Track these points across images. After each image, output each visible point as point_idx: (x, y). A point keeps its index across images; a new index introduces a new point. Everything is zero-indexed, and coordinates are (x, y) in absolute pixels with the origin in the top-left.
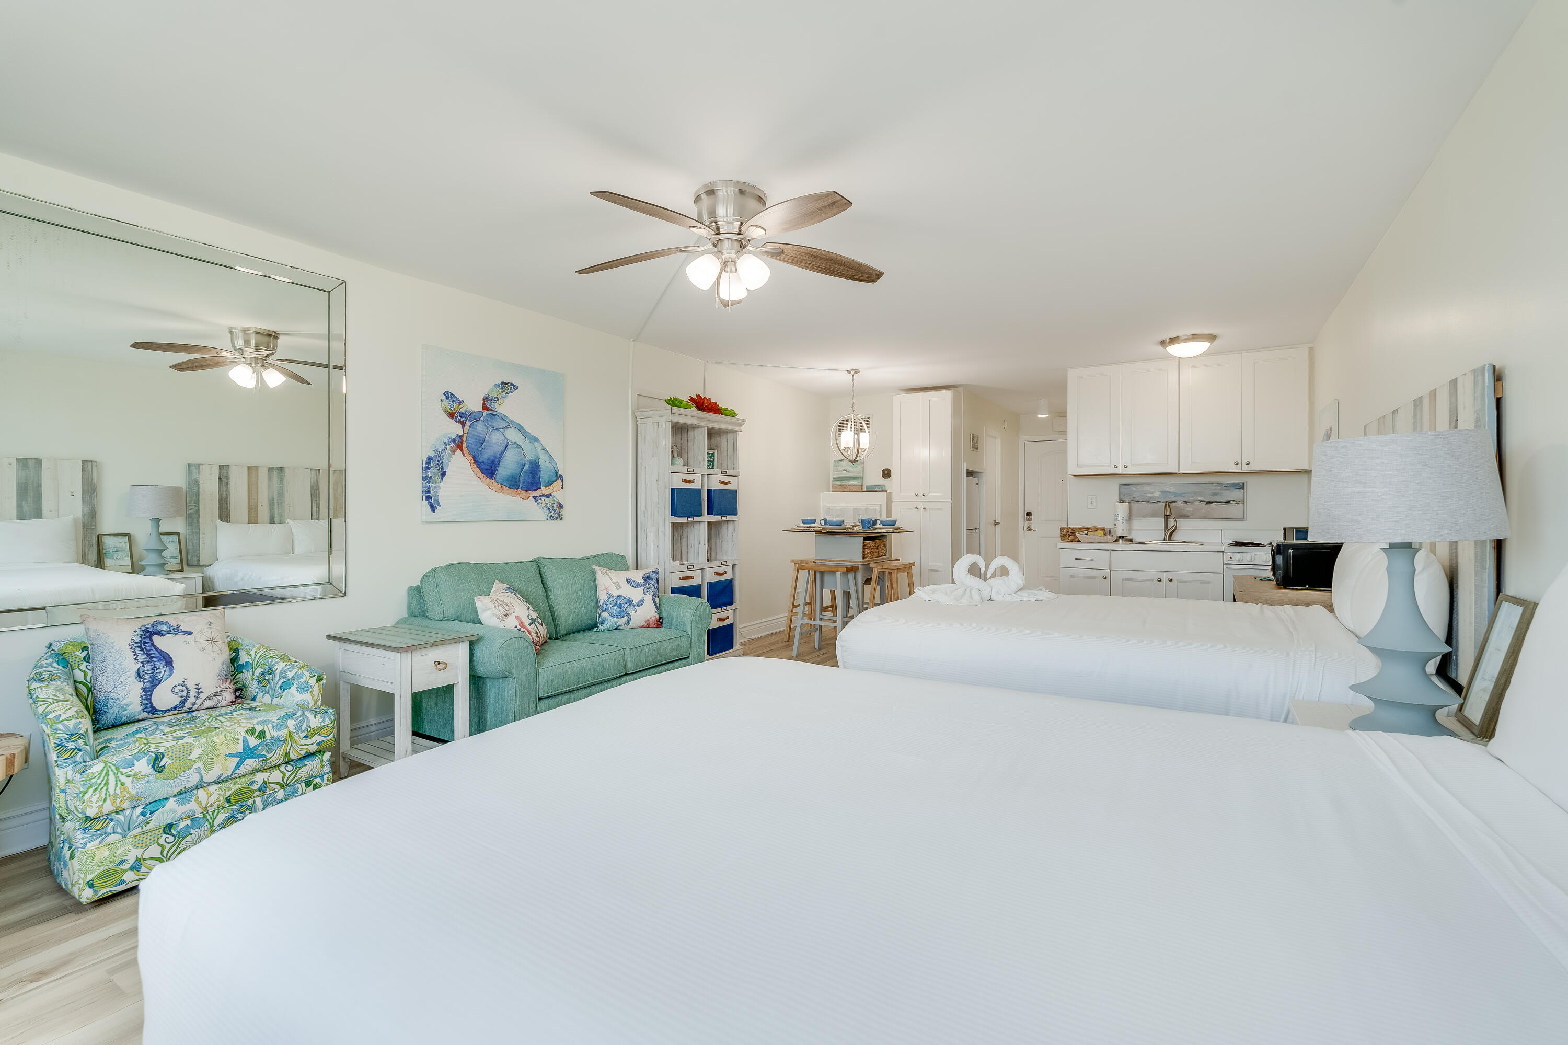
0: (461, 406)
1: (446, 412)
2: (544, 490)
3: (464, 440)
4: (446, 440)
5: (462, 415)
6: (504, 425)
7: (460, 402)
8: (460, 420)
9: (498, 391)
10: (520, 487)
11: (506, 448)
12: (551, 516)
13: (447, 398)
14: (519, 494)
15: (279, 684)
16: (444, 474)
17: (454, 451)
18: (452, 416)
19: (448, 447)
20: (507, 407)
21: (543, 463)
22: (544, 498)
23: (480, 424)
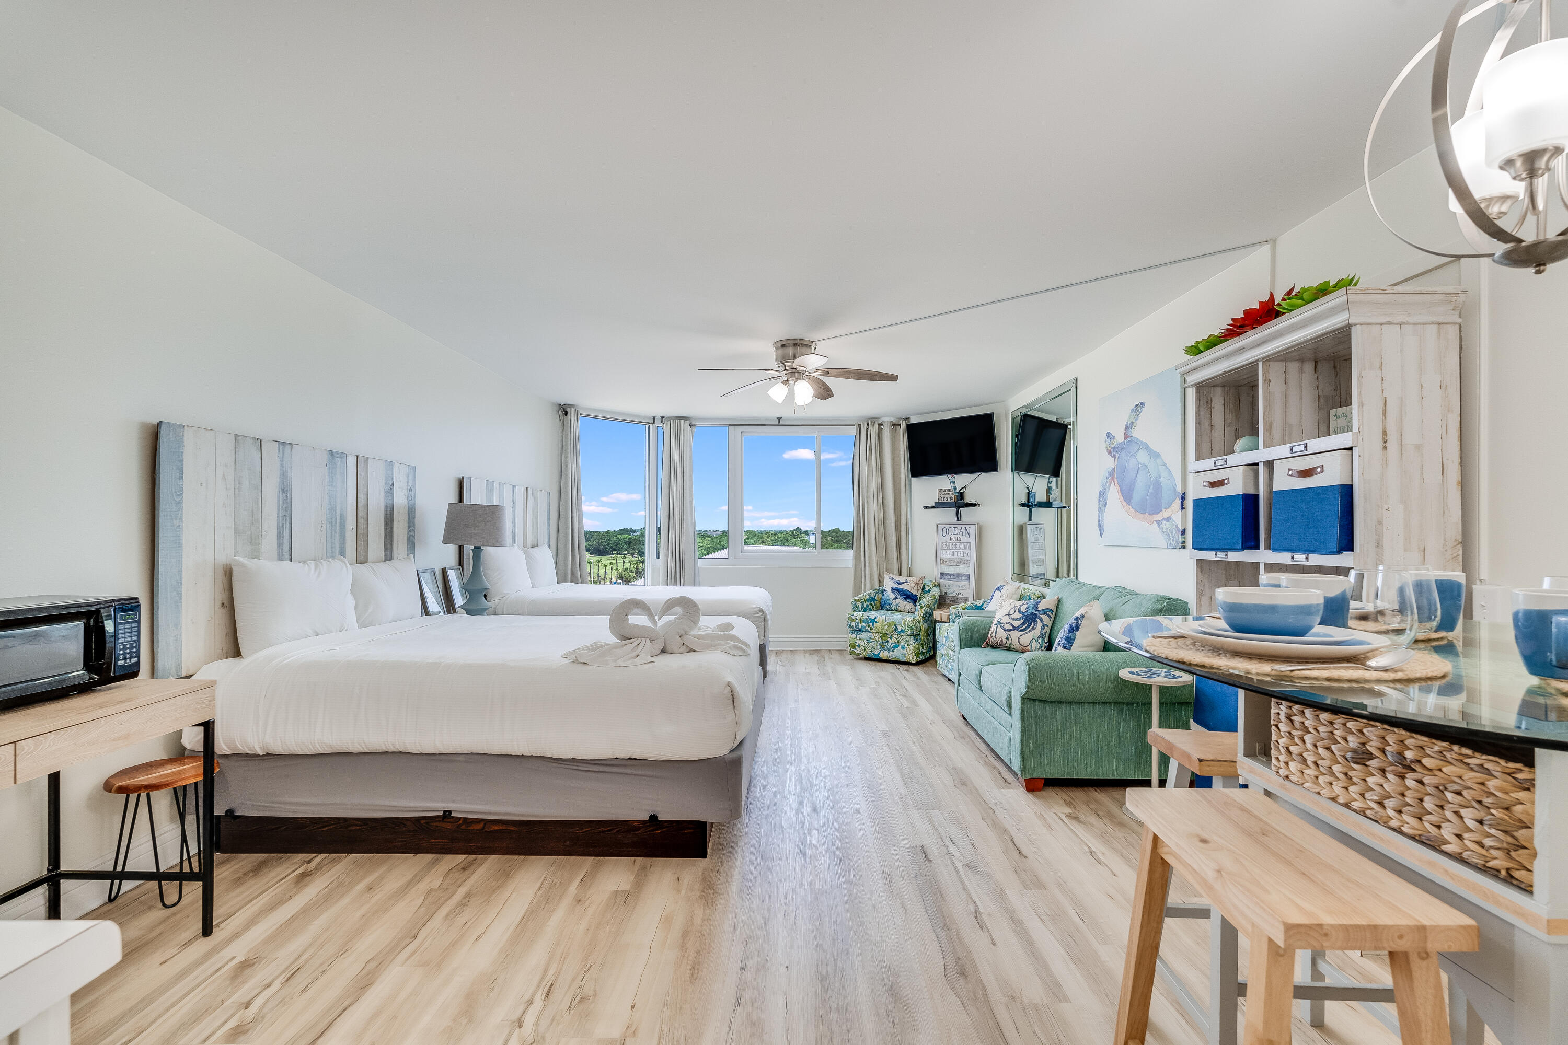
0: (1114, 441)
2: (1165, 513)
3: (1115, 472)
4: (1107, 475)
5: (1114, 449)
6: (1137, 448)
7: (1114, 438)
8: (1113, 454)
9: (1133, 415)
10: (1147, 511)
11: (1138, 471)
13: (1108, 438)
14: (1147, 518)
17: (1111, 483)
18: (1109, 452)
19: (1108, 480)
21: (1163, 481)
22: (1164, 522)
23: (1123, 454)
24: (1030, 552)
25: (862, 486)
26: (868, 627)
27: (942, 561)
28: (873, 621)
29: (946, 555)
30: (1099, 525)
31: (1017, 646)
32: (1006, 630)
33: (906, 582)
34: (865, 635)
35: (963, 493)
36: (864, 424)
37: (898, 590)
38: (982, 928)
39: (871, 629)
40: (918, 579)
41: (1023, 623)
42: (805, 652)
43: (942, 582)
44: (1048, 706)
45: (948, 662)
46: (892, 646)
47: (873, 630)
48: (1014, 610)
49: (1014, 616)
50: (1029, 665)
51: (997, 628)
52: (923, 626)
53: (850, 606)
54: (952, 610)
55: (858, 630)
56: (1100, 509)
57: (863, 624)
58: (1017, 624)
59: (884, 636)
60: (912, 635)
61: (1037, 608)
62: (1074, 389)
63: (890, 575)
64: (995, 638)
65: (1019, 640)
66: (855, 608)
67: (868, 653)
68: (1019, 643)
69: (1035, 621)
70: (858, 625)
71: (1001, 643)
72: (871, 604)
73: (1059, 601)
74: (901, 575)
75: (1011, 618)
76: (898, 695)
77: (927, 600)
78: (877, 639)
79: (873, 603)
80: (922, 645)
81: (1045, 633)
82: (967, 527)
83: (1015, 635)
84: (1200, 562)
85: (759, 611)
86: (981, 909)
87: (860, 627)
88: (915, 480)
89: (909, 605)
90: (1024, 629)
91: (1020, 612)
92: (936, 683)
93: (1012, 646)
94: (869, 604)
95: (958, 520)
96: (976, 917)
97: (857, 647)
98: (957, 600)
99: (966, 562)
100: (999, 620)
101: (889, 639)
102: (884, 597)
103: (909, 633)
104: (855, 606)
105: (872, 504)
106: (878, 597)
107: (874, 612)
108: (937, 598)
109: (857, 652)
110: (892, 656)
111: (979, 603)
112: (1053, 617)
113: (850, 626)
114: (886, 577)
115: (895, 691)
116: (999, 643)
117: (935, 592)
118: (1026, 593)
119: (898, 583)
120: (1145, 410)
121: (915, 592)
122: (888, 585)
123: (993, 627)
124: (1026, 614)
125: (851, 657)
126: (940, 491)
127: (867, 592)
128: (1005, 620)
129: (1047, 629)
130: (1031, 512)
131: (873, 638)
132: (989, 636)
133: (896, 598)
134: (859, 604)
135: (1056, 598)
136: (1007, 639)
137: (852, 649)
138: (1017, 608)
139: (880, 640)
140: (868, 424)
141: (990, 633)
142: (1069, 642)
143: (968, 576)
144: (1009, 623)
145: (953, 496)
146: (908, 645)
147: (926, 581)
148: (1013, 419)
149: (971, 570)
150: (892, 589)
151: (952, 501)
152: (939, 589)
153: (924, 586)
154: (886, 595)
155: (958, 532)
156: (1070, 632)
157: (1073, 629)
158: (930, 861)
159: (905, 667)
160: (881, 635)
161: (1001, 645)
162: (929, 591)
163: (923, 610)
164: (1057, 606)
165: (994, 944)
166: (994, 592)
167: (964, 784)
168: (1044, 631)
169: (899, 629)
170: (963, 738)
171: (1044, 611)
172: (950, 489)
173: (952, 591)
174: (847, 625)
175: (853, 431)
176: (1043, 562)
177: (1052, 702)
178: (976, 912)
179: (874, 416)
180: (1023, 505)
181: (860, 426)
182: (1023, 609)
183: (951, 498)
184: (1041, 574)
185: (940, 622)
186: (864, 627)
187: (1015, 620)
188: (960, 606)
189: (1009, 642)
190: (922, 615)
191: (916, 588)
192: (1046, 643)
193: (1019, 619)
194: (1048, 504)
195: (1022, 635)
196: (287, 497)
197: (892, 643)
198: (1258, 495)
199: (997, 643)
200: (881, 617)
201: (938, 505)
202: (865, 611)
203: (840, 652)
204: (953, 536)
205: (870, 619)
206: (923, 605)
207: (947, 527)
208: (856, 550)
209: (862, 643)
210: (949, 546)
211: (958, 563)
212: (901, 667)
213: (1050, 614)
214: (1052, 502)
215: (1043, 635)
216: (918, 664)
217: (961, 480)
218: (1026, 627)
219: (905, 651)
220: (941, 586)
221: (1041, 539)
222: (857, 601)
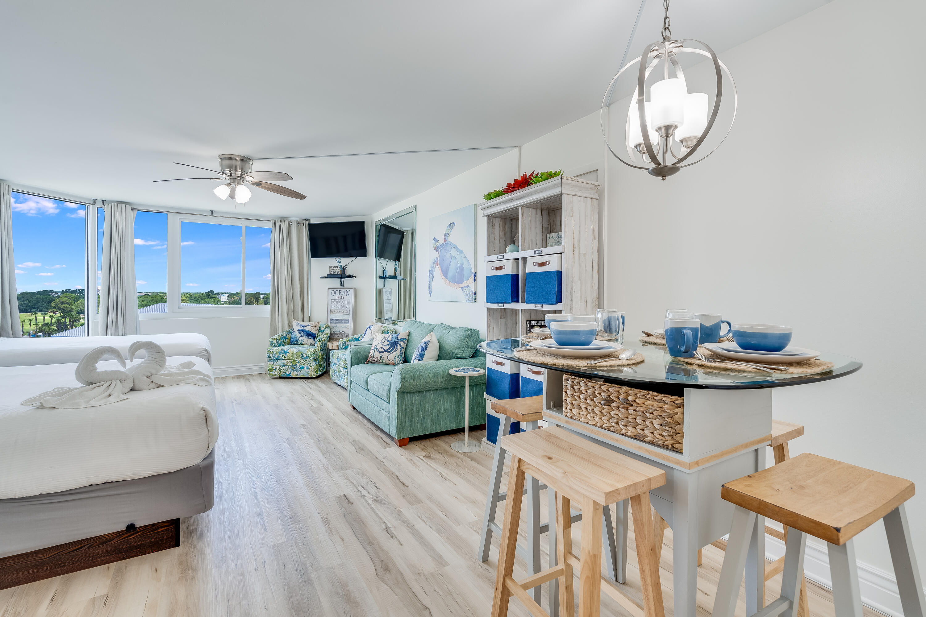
0: (438, 243)
2: (465, 283)
3: (439, 260)
4: (434, 262)
5: (438, 247)
6: (451, 247)
9: (449, 229)
10: (456, 282)
11: (451, 260)
12: (469, 300)
13: (434, 240)
14: (456, 286)
16: (433, 278)
17: (436, 266)
18: (435, 249)
21: (465, 266)
22: (465, 288)
23: (443, 250)
24: (385, 305)
25: (277, 262)
26: (283, 356)
27: (332, 311)
28: (286, 352)
29: (334, 307)
30: (429, 290)
31: (386, 361)
32: (380, 352)
33: (308, 325)
34: (280, 362)
35: (345, 269)
36: (278, 220)
37: (303, 331)
38: (392, 537)
39: (285, 357)
40: (316, 323)
41: (390, 347)
42: (233, 377)
43: (332, 325)
44: (411, 395)
45: (339, 375)
46: (299, 368)
47: (286, 358)
48: (384, 340)
49: (385, 344)
50: (402, 372)
51: (374, 351)
52: (321, 353)
53: (268, 343)
54: (340, 342)
55: (275, 359)
56: (429, 280)
57: (278, 355)
58: (386, 348)
59: (294, 361)
60: (314, 359)
61: (397, 338)
62: (414, 211)
63: (297, 321)
64: (374, 357)
65: (388, 357)
66: (273, 344)
67: (282, 374)
68: (388, 359)
69: (397, 346)
70: (275, 355)
71: (377, 360)
72: (284, 341)
73: (409, 333)
74: (303, 321)
75: (383, 345)
76: (308, 400)
77: (323, 336)
78: (289, 364)
79: (285, 340)
80: (320, 365)
81: (403, 352)
82: (348, 290)
83: (385, 354)
84: (489, 309)
85: (204, 351)
86: (389, 525)
87: (276, 357)
88: (313, 260)
89: (310, 340)
90: (391, 351)
91: (388, 341)
92: (331, 389)
93: (384, 362)
94: (282, 341)
95: (342, 286)
96: (387, 531)
97: (274, 371)
98: (342, 335)
99: (347, 312)
100: (376, 346)
101: (297, 364)
102: (293, 336)
103: (311, 358)
104: (273, 343)
105: (284, 275)
106: (288, 336)
107: (286, 346)
108: (329, 335)
109: (274, 374)
110: (299, 374)
111: (357, 337)
112: (406, 342)
113: (269, 357)
114: (294, 323)
115: (305, 397)
116: (376, 361)
117: (328, 331)
118: (386, 330)
119: (302, 326)
120: (455, 227)
121: (314, 332)
122: (296, 327)
123: (372, 351)
124: (391, 342)
125: (269, 378)
126: (331, 267)
127: (280, 334)
128: (379, 346)
129: (403, 350)
130: (385, 282)
131: (286, 363)
132: (370, 357)
133: (301, 336)
134: (275, 341)
135: (407, 331)
136: (381, 357)
137: (270, 372)
138: (386, 338)
139: (291, 364)
140: (281, 221)
141: (370, 354)
142: (421, 357)
143: (348, 320)
144: (382, 348)
145: (339, 271)
146: (311, 366)
147: (321, 324)
148: (376, 226)
149: (350, 317)
150: (298, 330)
151: (338, 274)
152: (330, 329)
153: (320, 328)
154: (294, 335)
155: (342, 293)
156: (422, 351)
157: (424, 349)
158: (352, 503)
159: (309, 380)
160: (292, 361)
161: (377, 361)
162: (323, 331)
163: (320, 343)
164: (409, 336)
165: (401, 545)
166: (367, 329)
167: (362, 450)
168: (402, 351)
169: (305, 356)
170: (355, 421)
171: (402, 340)
172: (337, 267)
173: (338, 330)
174: (266, 356)
175: (270, 225)
176: (391, 311)
177: (414, 392)
178: (387, 528)
179: (284, 216)
180: (381, 277)
181: (275, 222)
182: (390, 339)
183: (338, 272)
184: (390, 318)
185: (332, 350)
186: (280, 357)
187: (385, 346)
188: (345, 339)
189: (382, 359)
190: (320, 346)
191: (315, 329)
192: (403, 358)
193: (388, 345)
194: (395, 277)
195: (390, 354)
197: (299, 366)
198: (519, 275)
199: (375, 360)
200: (291, 349)
201: (330, 276)
202: (279, 346)
203: (260, 375)
204: (338, 295)
205: (284, 351)
206: (320, 340)
207: (335, 290)
208: (272, 304)
209: (278, 367)
210: (336, 302)
211: (342, 313)
212: (306, 381)
213: (405, 341)
214: (397, 276)
215: (401, 354)
216: (317, 377)
217: (344, 261)
218: (392, 350)
219: (308, 370)
220: (331, 327)
221: (390, 298)
222: (274, 339)
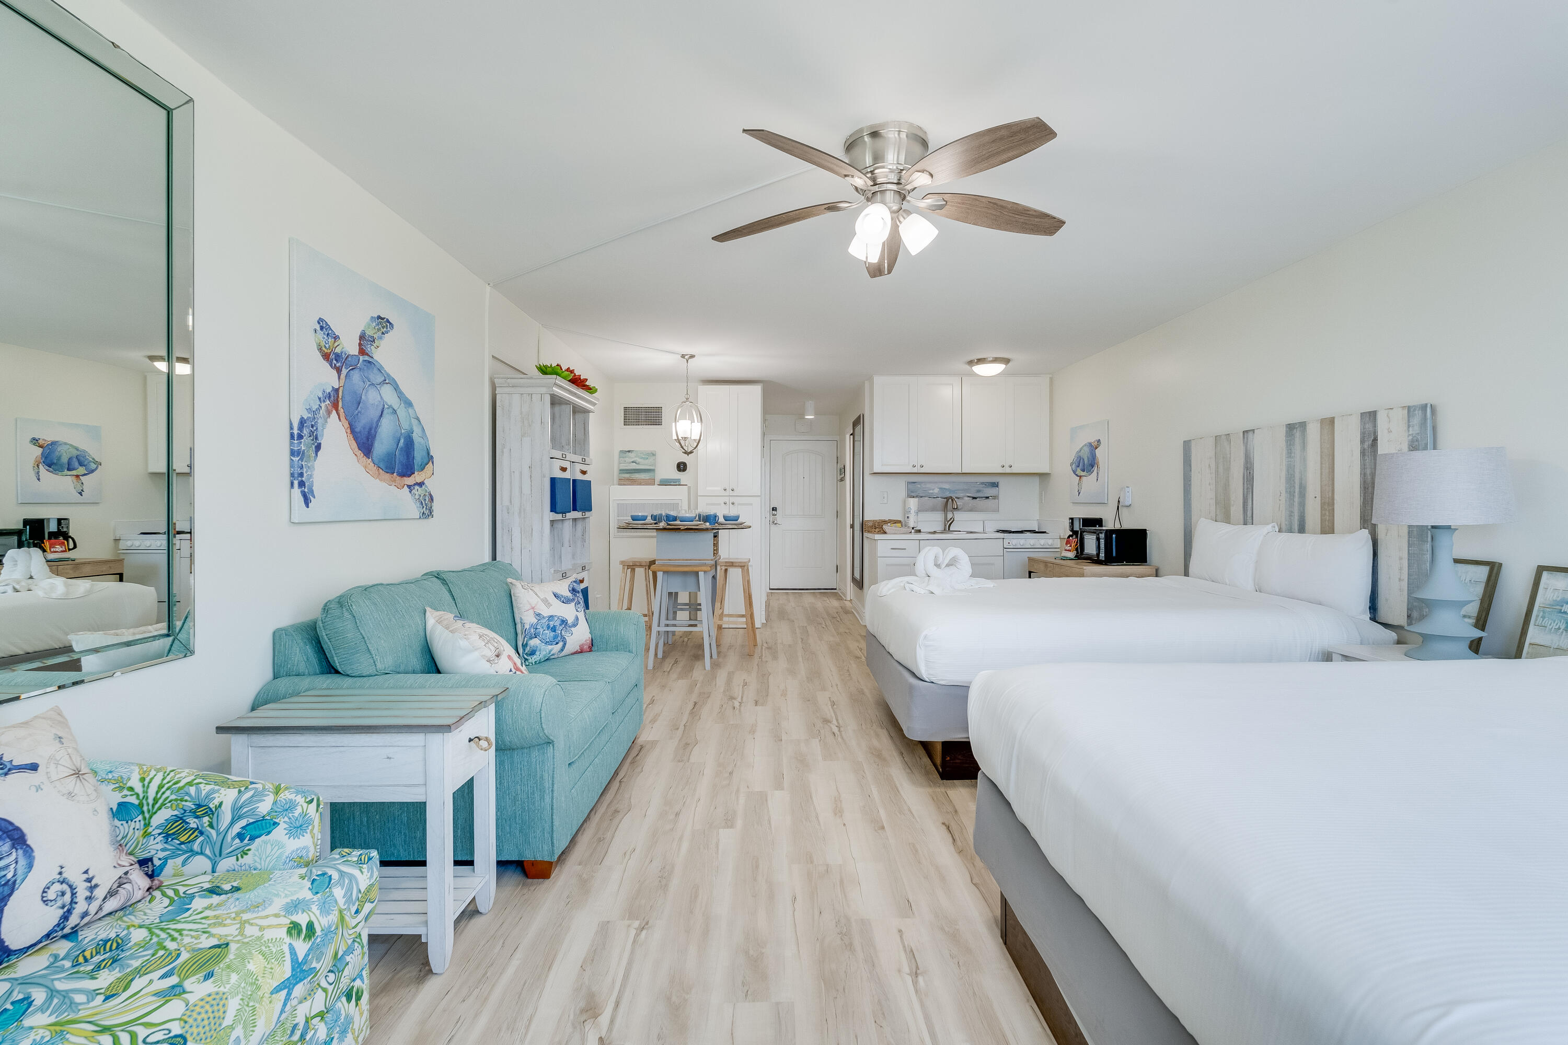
0: (336, 344)
1: (320, 350)
2: (417, 477)
3: (340, 397)
4: (320, 395)
5: (338, 357)
6: (380, 379)
7: (336, 338)
8: (335, 365)
9: (375, 328)
10: (396, 471)
11: (382, 412)
12: (423, 513)
13: (322, 328)
14: (395, 481)
15: (237, 829)
16: (318, 448)
17: (329, 413)
18: (326, 357)
19: (323, 405)
20: (382, 354)
30: (301, 483)
56: (300, 453)
196: (1250, 473)
